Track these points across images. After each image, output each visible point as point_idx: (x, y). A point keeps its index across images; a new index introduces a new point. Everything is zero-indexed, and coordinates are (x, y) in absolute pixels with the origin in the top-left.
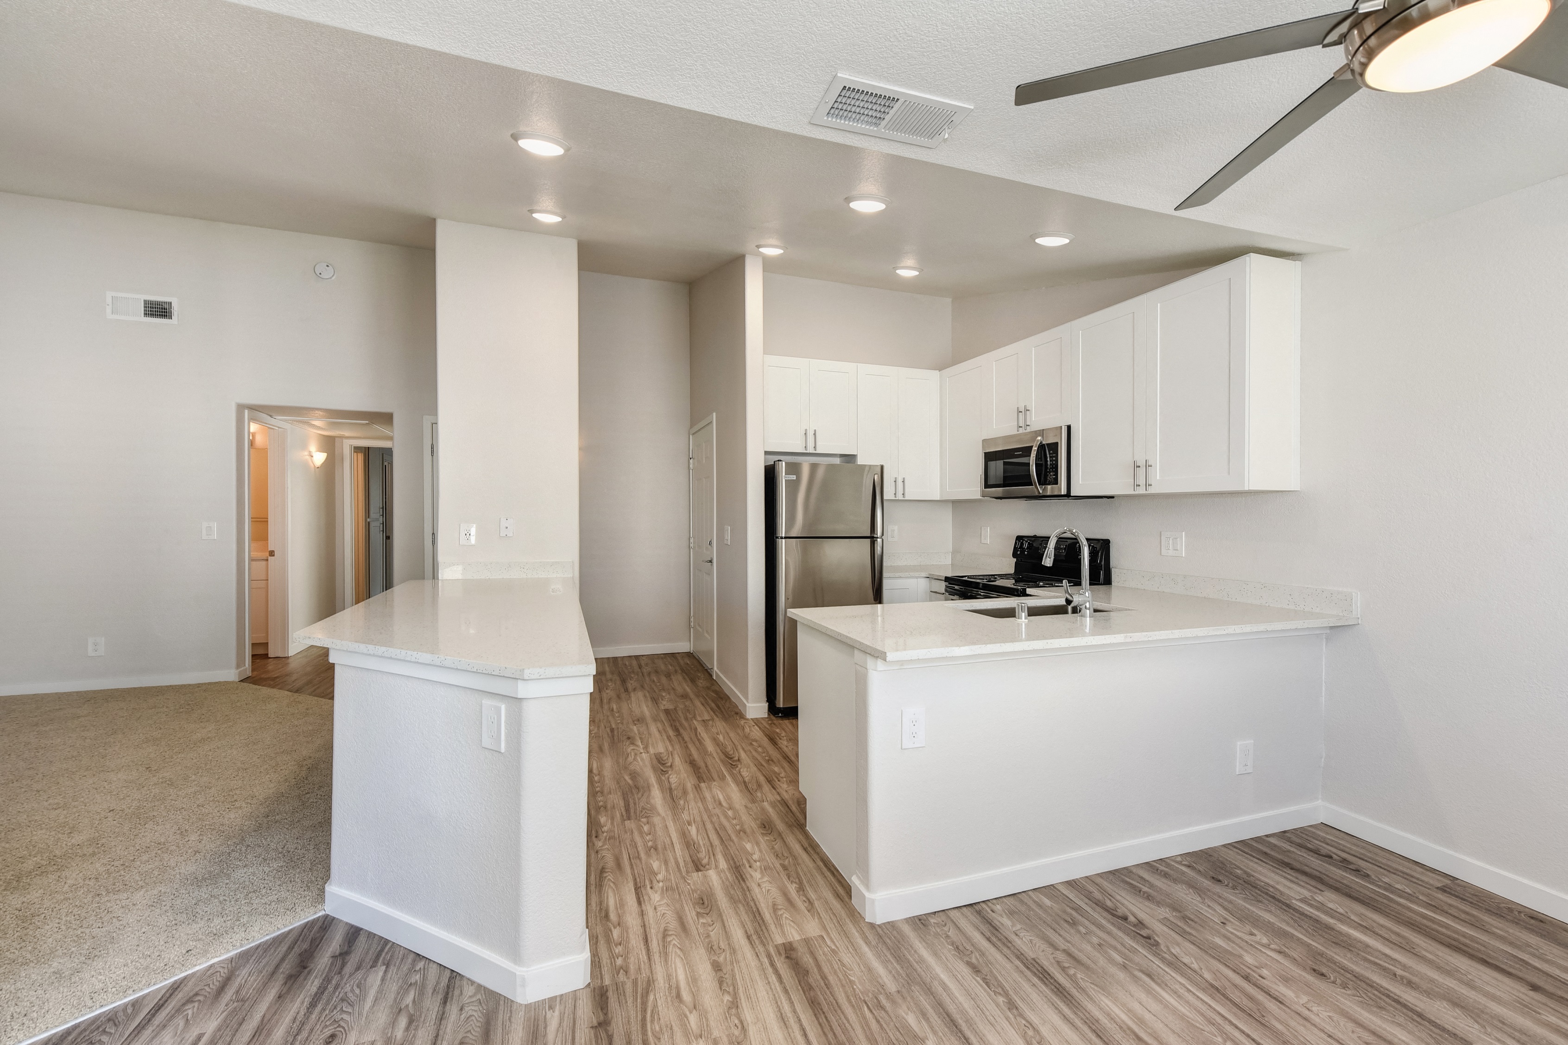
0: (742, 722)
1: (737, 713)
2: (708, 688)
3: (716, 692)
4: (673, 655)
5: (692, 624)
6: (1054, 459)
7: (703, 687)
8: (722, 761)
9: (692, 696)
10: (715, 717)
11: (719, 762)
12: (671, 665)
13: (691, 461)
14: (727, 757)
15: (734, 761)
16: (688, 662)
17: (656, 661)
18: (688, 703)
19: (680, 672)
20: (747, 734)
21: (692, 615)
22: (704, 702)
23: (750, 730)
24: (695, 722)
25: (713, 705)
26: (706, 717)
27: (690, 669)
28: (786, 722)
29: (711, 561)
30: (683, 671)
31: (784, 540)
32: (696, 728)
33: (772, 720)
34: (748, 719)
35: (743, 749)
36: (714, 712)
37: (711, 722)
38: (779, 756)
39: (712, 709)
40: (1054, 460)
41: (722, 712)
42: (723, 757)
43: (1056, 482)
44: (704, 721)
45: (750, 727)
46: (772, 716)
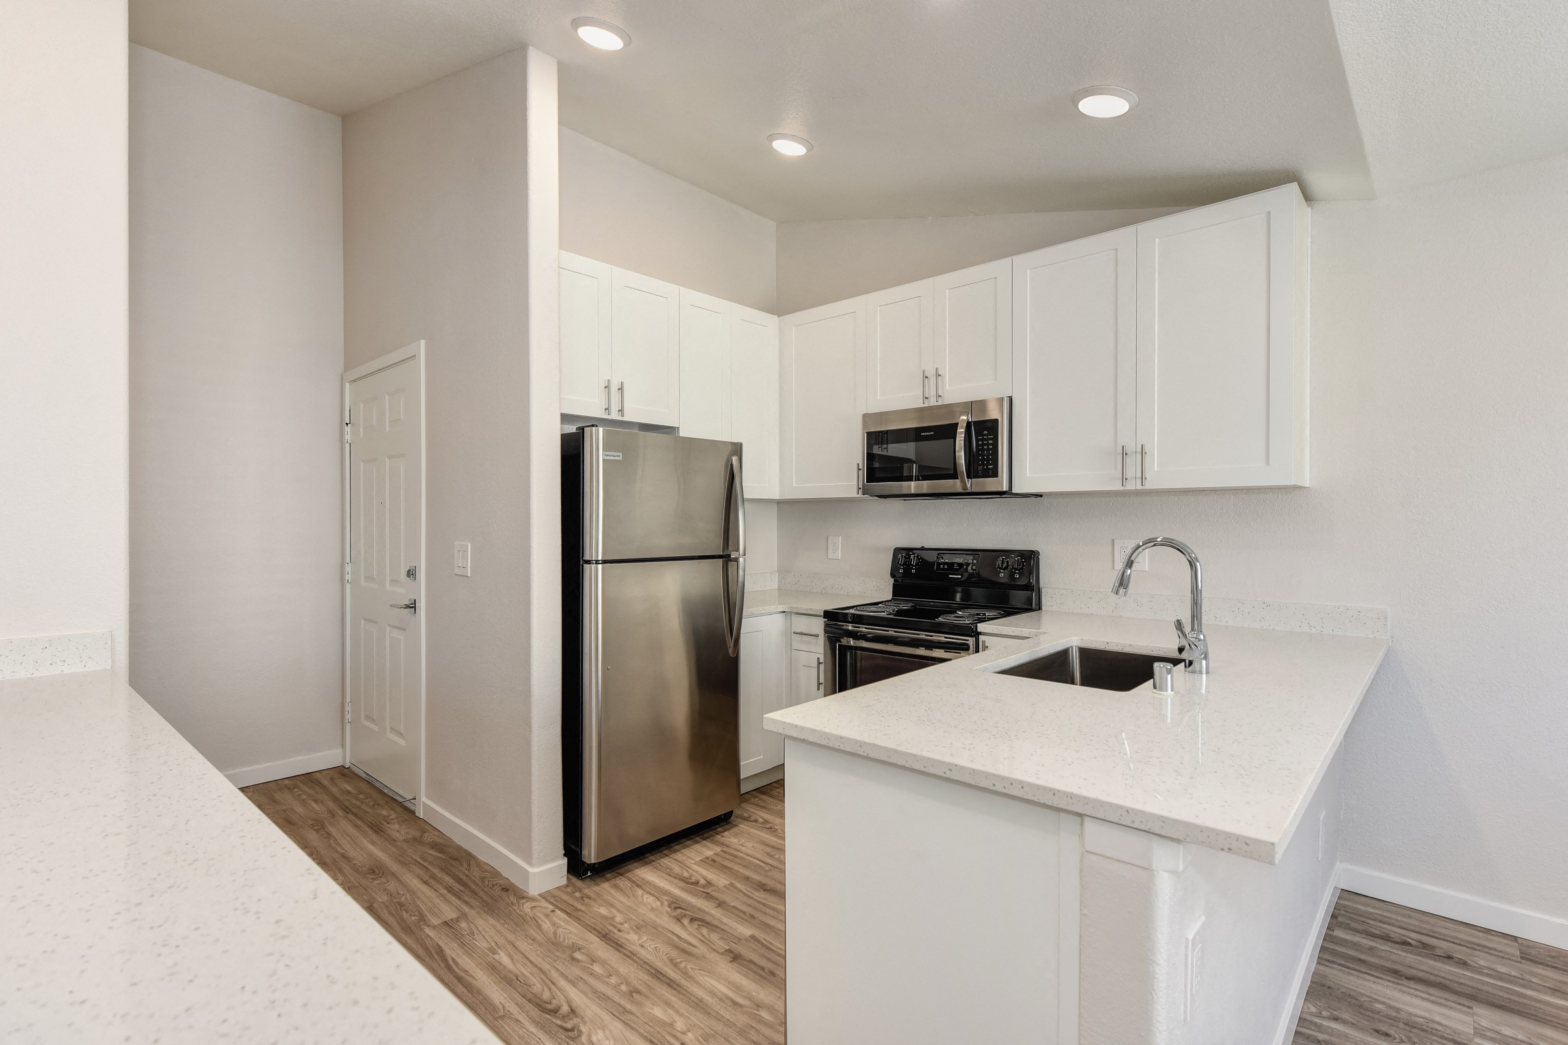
0: (527, 907)
1: (506, 890)
2: (417, 841)
3: (434, 846)
4: (309, 778)
5: (348, 717)
6: (991, 442)
7: (406, 841)
8: (537, 1024)
9: (394, 867)
10: (466, 909)
11: (532, 1029)
12: (315, 801)
13: (348, 429)
14: (544, 1010)
15: (564, 1018)
16: (348, 788)
17: (278, 796)
18: (392, 886)
19: (340, 813)
20: (551, 935)
21: (348, 699)
22: (426, 878)
23: (554, 924)
24: (427, 930)
25: (448, 880)
26: (449, 914)
27: (359, 803)
28: (606, 886)
29: (412, 606)
30: (346, 810)
31: (600, 566)
32: (440, 947)
33: (580, 890)
34: (533, 899)
35: (566, 978)
36: (459, 898)
37: (463, 925)
38: (645, 977)
39: (450, 890)
40: (991, 444)
41: (473, 891)
42: (535, 1012)
43: (995, 473)
44: (445, 923)
45: (547, 916)
46: (574, 880)
